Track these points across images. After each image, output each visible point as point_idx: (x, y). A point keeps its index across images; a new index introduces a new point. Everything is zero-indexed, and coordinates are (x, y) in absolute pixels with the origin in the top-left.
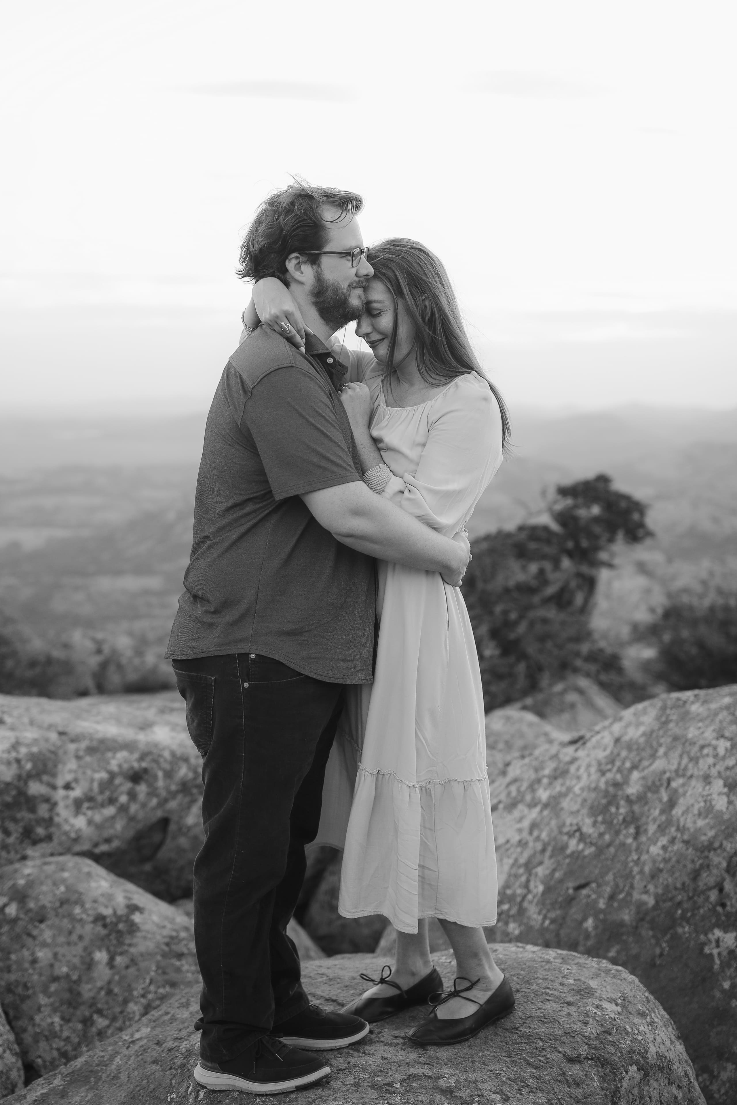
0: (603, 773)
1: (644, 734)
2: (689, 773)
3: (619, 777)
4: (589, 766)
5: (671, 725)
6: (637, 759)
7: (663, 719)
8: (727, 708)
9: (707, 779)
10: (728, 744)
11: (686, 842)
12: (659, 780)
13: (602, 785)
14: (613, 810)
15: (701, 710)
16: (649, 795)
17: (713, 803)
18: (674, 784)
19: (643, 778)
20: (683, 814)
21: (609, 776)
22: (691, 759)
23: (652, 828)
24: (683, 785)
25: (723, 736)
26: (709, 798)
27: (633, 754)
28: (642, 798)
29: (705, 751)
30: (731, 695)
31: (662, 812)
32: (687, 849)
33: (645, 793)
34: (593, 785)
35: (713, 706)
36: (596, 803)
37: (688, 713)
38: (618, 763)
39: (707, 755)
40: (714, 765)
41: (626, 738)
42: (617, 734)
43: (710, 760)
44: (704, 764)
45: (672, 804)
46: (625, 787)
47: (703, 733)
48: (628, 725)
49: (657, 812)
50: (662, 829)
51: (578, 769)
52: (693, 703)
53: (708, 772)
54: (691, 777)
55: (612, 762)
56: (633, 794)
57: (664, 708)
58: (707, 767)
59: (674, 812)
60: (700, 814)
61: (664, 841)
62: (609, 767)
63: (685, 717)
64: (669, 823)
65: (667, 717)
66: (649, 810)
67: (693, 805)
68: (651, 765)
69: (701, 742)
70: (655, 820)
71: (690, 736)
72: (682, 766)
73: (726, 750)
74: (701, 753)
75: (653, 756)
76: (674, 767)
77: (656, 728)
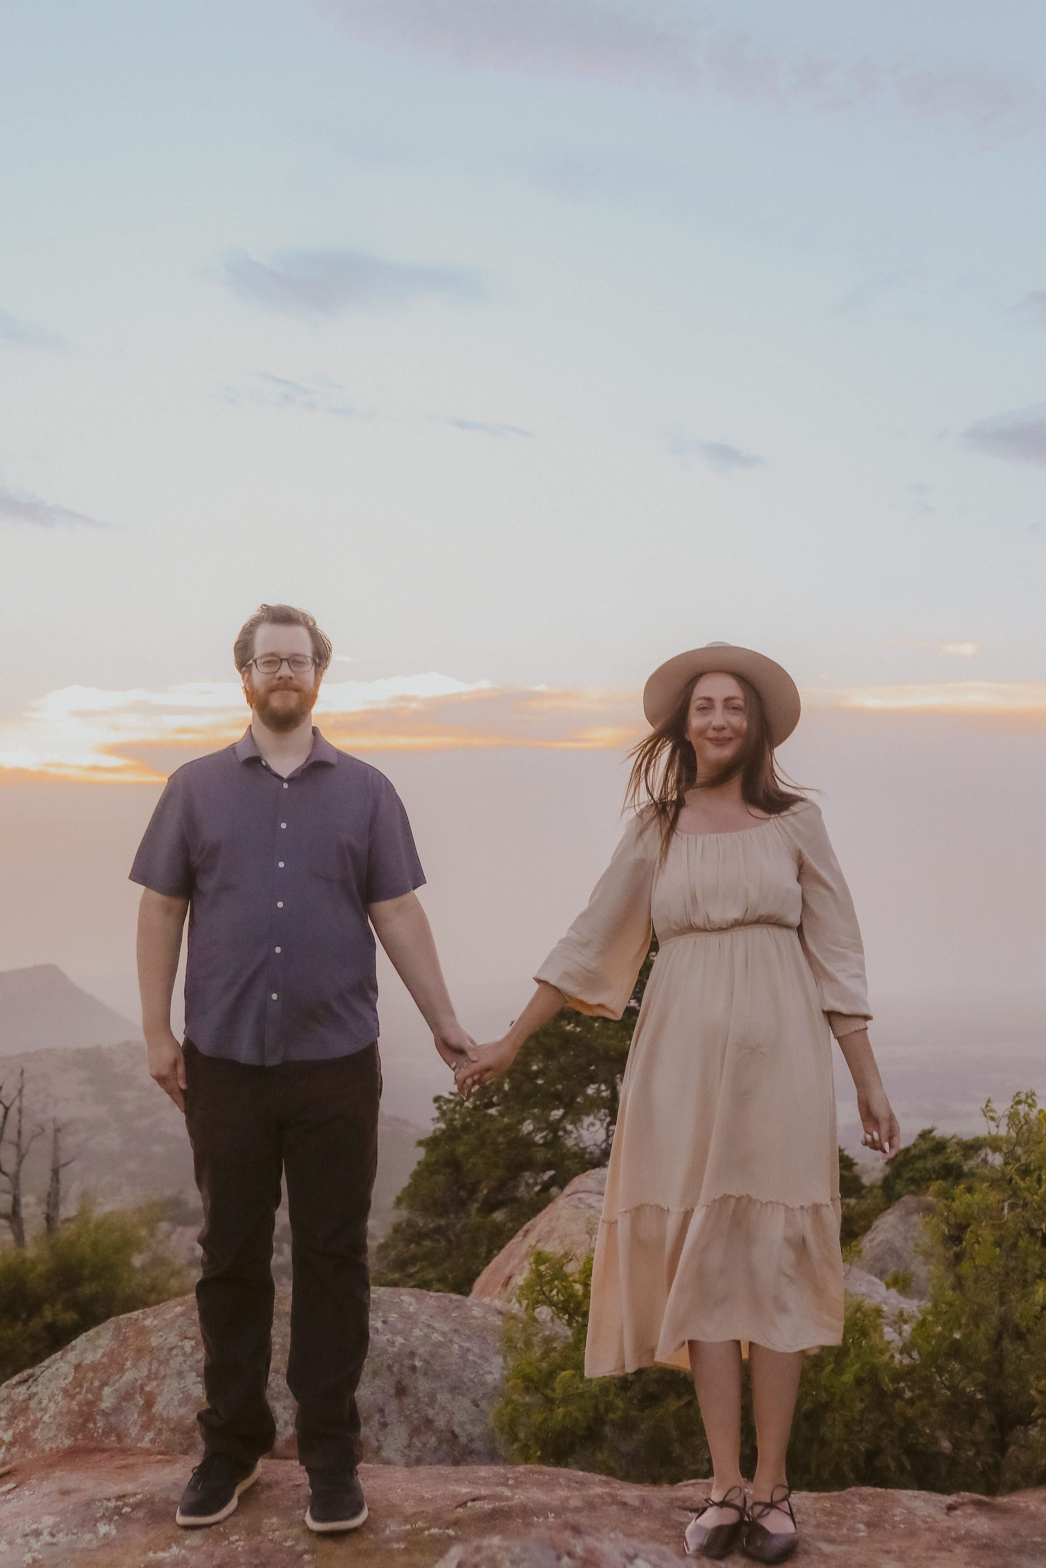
0: (73, 1397)
1: (104, 1355)
2: (162, 1376)
3: (90, 1396)
4: (52, 1397)
5: (131, 1340)
6: (105, 1376)
7: (121, 1338)
8: (182, 1314)
9: (180, 1374)
10: (193, 1343)
11: (173, 1430)
12: (132, 1389)
13: (74, 1406)
14: (91, 1426)
15: (156, 1322)
16: (124, 1404)
17: (190, 1392)
18: (147, 1389)
19: (116, 1390)
20: (165, 1407)
21: (79, 1398)
22: (161, 1363)
23: (134, 1431)
24: (158, 1386)
25: (186, 1338)
26: (186, 1389)
27: (99, 1375)
28: (117, 1409)
29: (174, 1352)
30: (181, 1305)
31: (141, 1414)
32: (174, 1436)
33: (119, 1404)
34: (64, 1410)
35: (167, 1317)
36: (72, 1424)
37: (144, 1327)
38: (86, 1385)
39: (177, 1355)
40: (185, 1361)
41: (87, 1361)
42: (75, 1362)
43: (181, 1359)
44: (175, 1364)
45: (149, 1403)
46: (99, 1403)
47: (166, 1339)
48: (84, 1351)
49: (136, 1415)
50: (146, 1427)
51: (40, 1402)
52: (144, 1319)
53: (181, 1368)
54: (164, 1377)
55: (80, 1385)
56: (107, 1408)
57: (118, 1328)
58: (178, 1365)
59: (153, 1411)
60: (180, 1405)
61: (150, 1435)
62: (77, 1390)
63: (143, 1332)
64: (151, 1420)
65: (124, 1336)
66: (125, 1418)
67: (172, 1399)
68: (121, 1377)
69: (168, 1346)
70: (135, 1423)
71: (154, 1344)
72: (154, 1371)
73: (192, 1347)
74: (170, 1355)
75: (122, 1370)
76: (146, 1374)
77: (116, 1346)
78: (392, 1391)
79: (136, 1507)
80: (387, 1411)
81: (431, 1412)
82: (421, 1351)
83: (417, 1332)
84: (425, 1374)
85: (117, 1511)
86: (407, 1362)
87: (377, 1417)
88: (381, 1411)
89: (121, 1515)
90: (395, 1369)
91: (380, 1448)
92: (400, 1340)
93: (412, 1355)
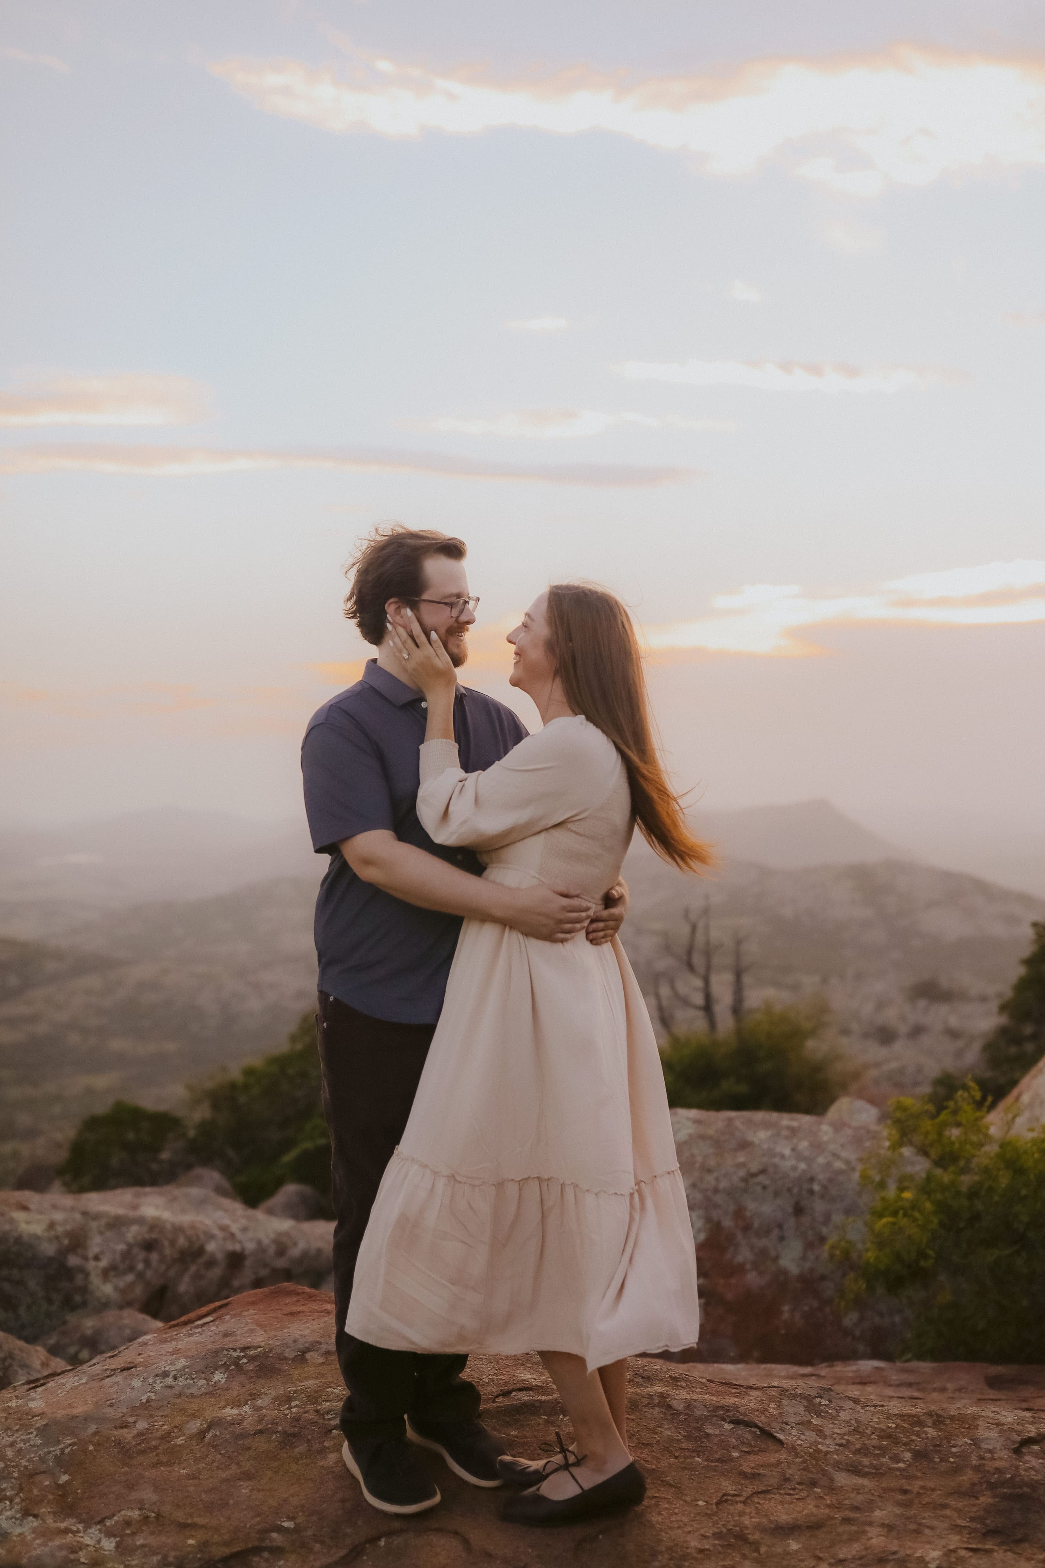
78: (790, 1210)
79: (252, 1359)
80: (785, 1227)
81: (825, 1231)
82: (820, 1176)
83: (821, 1160)
84: (822, 1197)
85: (236, 1362)
86: (806, 1186)
87: (776, 1232)
88: (780, 1226)
89: (237, 1365)
90: (795, 1190)
91: (777, 1258)
92: (802, 1166)
93: (812, 1180)
